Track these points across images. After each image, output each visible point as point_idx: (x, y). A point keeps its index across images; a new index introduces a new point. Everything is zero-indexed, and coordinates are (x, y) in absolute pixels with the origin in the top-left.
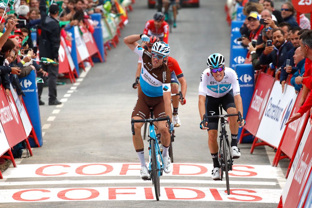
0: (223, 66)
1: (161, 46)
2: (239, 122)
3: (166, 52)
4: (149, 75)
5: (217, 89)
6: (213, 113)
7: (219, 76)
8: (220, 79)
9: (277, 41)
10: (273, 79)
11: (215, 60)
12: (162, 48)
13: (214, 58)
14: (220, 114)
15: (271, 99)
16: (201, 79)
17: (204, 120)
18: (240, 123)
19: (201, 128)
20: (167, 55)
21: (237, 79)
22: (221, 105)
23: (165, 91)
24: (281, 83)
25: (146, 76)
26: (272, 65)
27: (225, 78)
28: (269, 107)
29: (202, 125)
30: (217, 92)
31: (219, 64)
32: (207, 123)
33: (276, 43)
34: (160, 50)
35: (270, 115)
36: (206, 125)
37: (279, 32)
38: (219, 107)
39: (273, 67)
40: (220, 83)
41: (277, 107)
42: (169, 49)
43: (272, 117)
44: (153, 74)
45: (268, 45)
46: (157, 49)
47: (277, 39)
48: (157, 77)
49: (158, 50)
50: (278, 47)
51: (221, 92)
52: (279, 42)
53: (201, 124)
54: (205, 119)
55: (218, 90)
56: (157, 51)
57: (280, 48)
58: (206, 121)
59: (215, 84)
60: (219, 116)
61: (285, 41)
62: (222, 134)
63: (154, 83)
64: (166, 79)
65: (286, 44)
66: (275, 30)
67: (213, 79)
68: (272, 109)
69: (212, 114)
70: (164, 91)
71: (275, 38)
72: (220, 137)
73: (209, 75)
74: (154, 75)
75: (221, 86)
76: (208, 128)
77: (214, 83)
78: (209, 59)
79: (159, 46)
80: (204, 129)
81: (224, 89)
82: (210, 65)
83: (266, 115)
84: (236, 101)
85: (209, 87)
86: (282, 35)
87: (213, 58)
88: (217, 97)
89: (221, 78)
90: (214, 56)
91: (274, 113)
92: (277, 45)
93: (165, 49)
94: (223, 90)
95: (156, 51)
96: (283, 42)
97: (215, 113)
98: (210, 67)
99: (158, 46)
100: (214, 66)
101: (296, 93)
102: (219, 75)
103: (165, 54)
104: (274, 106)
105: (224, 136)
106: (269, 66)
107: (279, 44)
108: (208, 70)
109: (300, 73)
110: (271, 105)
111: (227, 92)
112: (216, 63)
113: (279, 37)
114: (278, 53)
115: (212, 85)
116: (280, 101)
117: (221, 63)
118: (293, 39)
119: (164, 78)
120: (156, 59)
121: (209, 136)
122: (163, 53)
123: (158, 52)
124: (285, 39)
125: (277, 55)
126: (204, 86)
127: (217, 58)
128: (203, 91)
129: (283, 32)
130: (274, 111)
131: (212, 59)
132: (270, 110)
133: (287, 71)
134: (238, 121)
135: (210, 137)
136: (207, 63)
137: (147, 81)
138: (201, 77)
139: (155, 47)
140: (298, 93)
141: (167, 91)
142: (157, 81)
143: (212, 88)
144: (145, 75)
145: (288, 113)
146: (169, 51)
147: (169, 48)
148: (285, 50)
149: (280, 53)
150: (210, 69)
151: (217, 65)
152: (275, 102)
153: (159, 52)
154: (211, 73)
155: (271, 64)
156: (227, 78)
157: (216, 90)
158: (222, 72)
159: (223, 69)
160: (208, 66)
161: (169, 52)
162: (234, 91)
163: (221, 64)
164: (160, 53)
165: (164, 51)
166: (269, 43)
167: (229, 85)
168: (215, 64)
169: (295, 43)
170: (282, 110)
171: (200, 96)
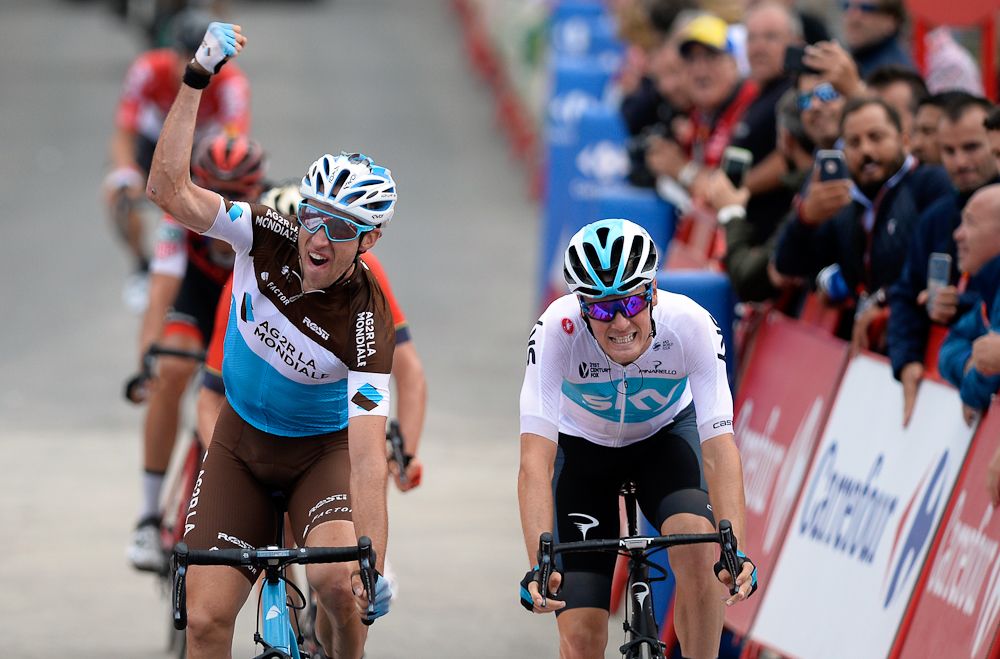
0: (647, 287)
1: (345, 174)
2: (724, 573)
3: (377, 206)
4: (286, 328)
5: (614, 400)
6: (591, 522)
7: (628, 338)
8: (629, 352)
9: (868, 159)
10: (839, 350)
11: (604, 255)
12: (354, 183)
13: (604, 244)
14: (625, 530)
15: (833, 448)
16: (532, 350)
17: (540, 562)
18: (730, 582)
19: (528, 604)
20: (377, 221)
21: (720, 356)
22: (628, 488)
23: (365, 412)
24: (898, 375)
25: (268, 335)
26: (834, 278)
27: (657, 346)
28: (820, 489)
29: (533, 587)
30: (611, 414)
31: (625, 277)
32: (557, 576)
33: (861, 167)
34: (343, 192)
35: (828, 527)
36: (554, 591)
37: (874, 115)
38: (622, 501)
39: (842, 285)
40: (630, 371)
41: (866, 489)
42: (390, 190)
43: (838, 540)
44: (307, 321)
45: (825, 177)
46: (328, 186)
47: (867, 147)
48: (325, 336)
49: (333, 195)
50: (869, 189)
51: (635, 416)
52: (880, 163)
53: (525, 584)
54: (546, 558)
55: (621, 404)
56: (324, 198)
57: (880, 196)
58: (553, 567)
59: (603, 378)
60: (621, 542)
61: (902, 159)
62: (634, 635)
63: (310, 369)
64: (372, 352)
65: (908, 178)
66: (855, 106)
67: (594, 352)
68: (839, 501)
69: (584, 528)
70: (354, 411)
71: (856, 141)
72: (623, 650)
73: (570, 331)
74: (313, 326)
75: (634, 385)
76: (563, 604)
77: (595, 372)
78: (573, 251)
79: (335, 174)
80: (544, 608)
81: (648, 400)
82: (580, 283)
83: (803, 529)
84: (712, 465)
85: (574, 392)
86: (891, 130)
87: (596, 242)
88: (613, 443)
89: (636, 348)
90: (603, 234)
91: (848, 521)
92: (864, 178)
93: (370, 189)
94: (643, 407)
95: (319, 197)
96: (895, 166)
97: (596, 523)
98: (581, 289)
99: (331, 173)
100: (600, 285)
101: (969, 419)
102: (623, 333)
103: (368, 215)
104: (846, 486)
105: (645, 647)
106: (814, 286)
107: (877, 173)
108: (568, 306)
109: (986, 322)
110: (834, 477)
111: (666, 418)
112: (612, 272)
113: (874, 136)
114: (869, 220)
115: (589, 379)
116: (880, 460)
117: (638, 274)
118: (951, 150)
119: (361, 344)
120: (320, 240)
121: (564, 645)
122: (356, 208)
123: (331, 201)
124: (907, 150)
125: (860, 228)
126: (547, 388)
127: (619, 243)
128: (540, 413)
129: (894, 117)
130: (848, 511)
131: (589, 248)
132: (825, 504)
133: (935, 311)
134: (717, 569)
135: (571, 649)
136: (566, 270)
137: (273, 358)
138: (533, 342)
139: (314, 180)
140: (975, 424)
141: (374, 412)
142: (326, 359)
143: (587, 398)
144: (262, 330)
145: (923, 519)
146: (388, 203)
147: (392, 184)
148: (905, 202)
149: (881, 221)
150: (582, 299)
151: (618, 282)
152: (852, 464)
153: (336, 203)
154: (586, 318)
155: (826, 275)
156: (667, 345)
157: (609, 405)
158: (644, 317)
159: (646, 302)
160: (572, 287)
161: (390, 210)
162: (703, 418)
163: (639, 280)
164: (341, 207)
165: (363, 200)
166: (831, 167)
167: (676, 381)
168: (607, 276)
169: (962, 171)
170: (892, 506)
171: (527, 440)
